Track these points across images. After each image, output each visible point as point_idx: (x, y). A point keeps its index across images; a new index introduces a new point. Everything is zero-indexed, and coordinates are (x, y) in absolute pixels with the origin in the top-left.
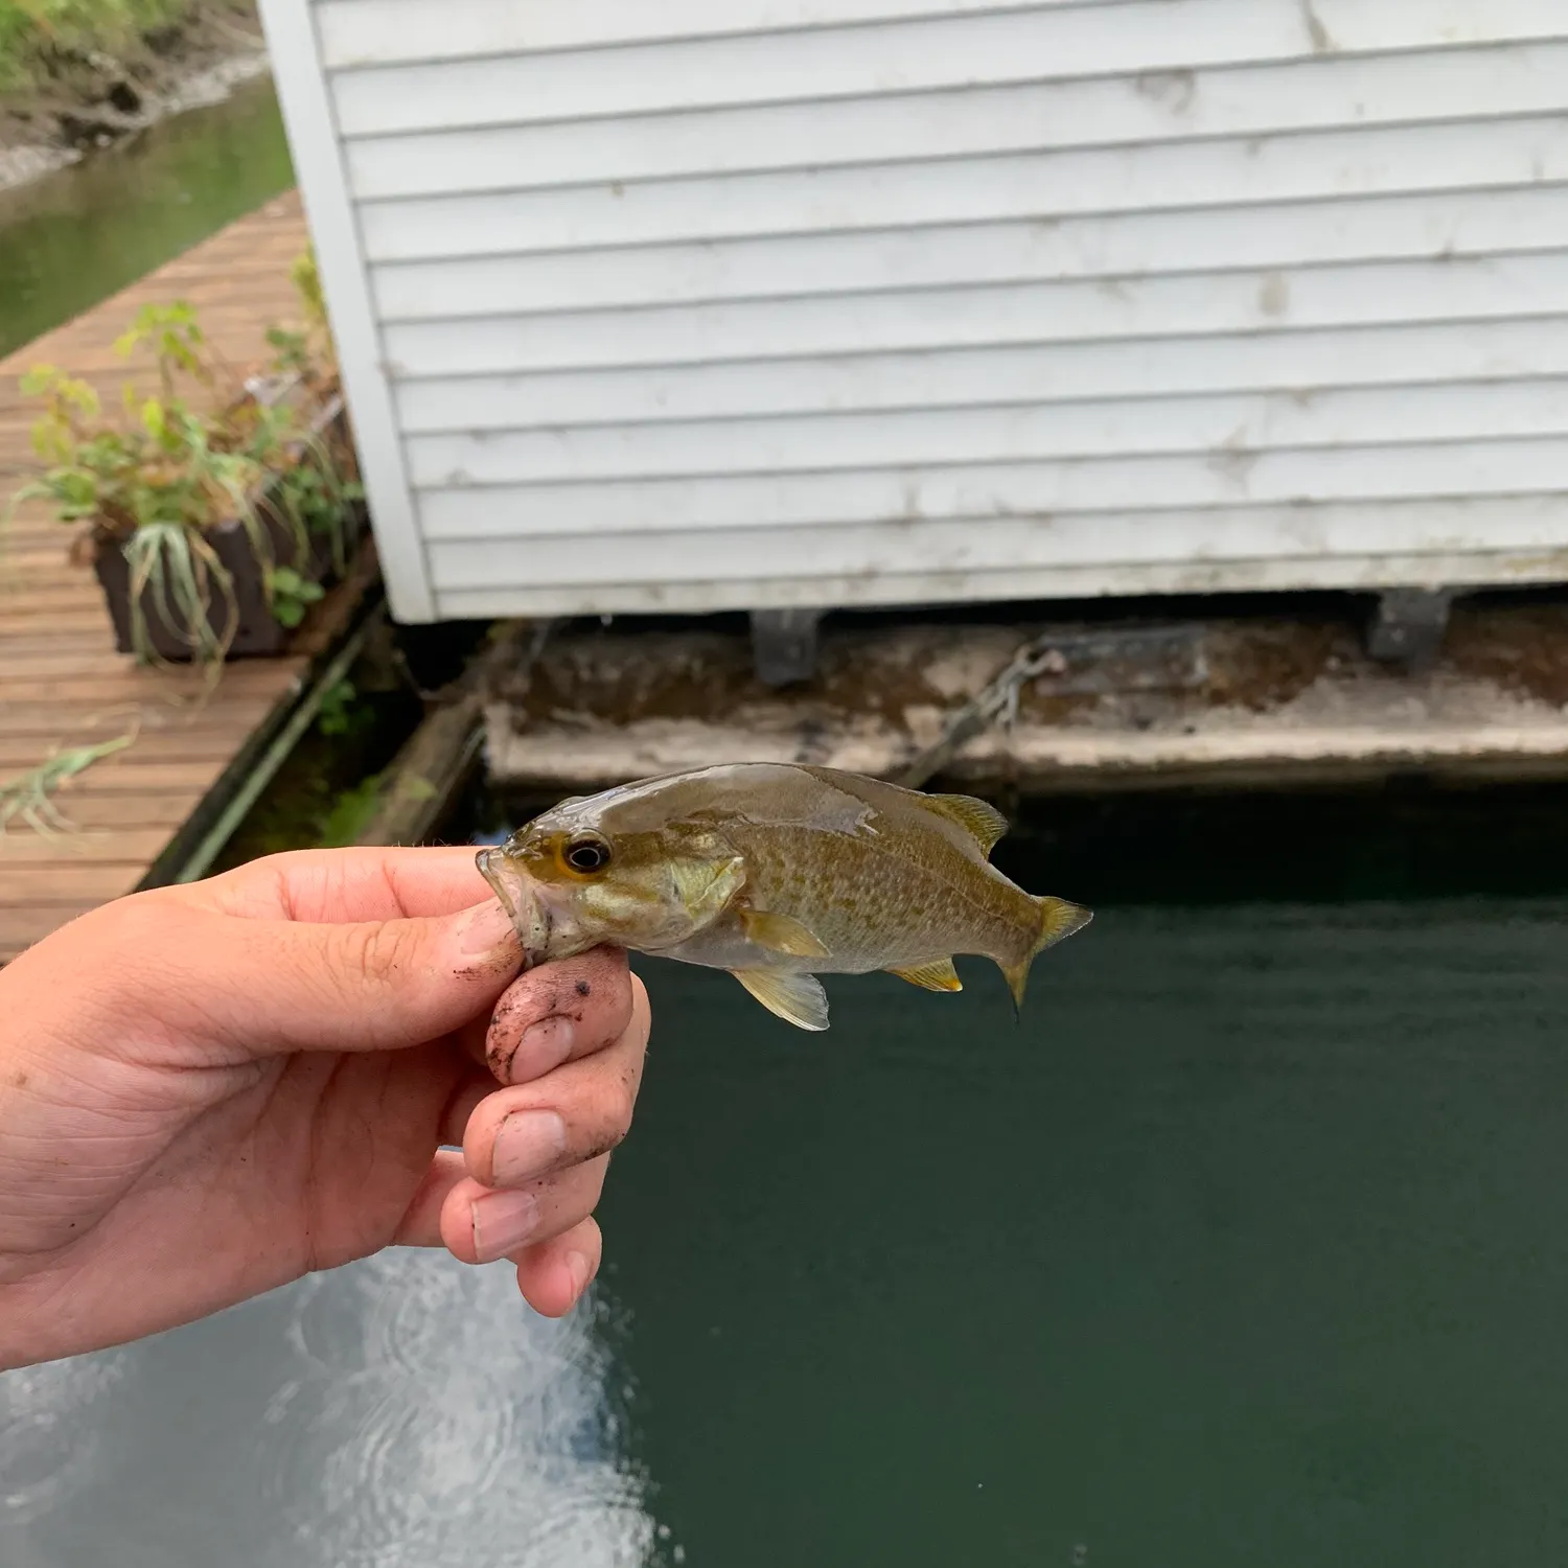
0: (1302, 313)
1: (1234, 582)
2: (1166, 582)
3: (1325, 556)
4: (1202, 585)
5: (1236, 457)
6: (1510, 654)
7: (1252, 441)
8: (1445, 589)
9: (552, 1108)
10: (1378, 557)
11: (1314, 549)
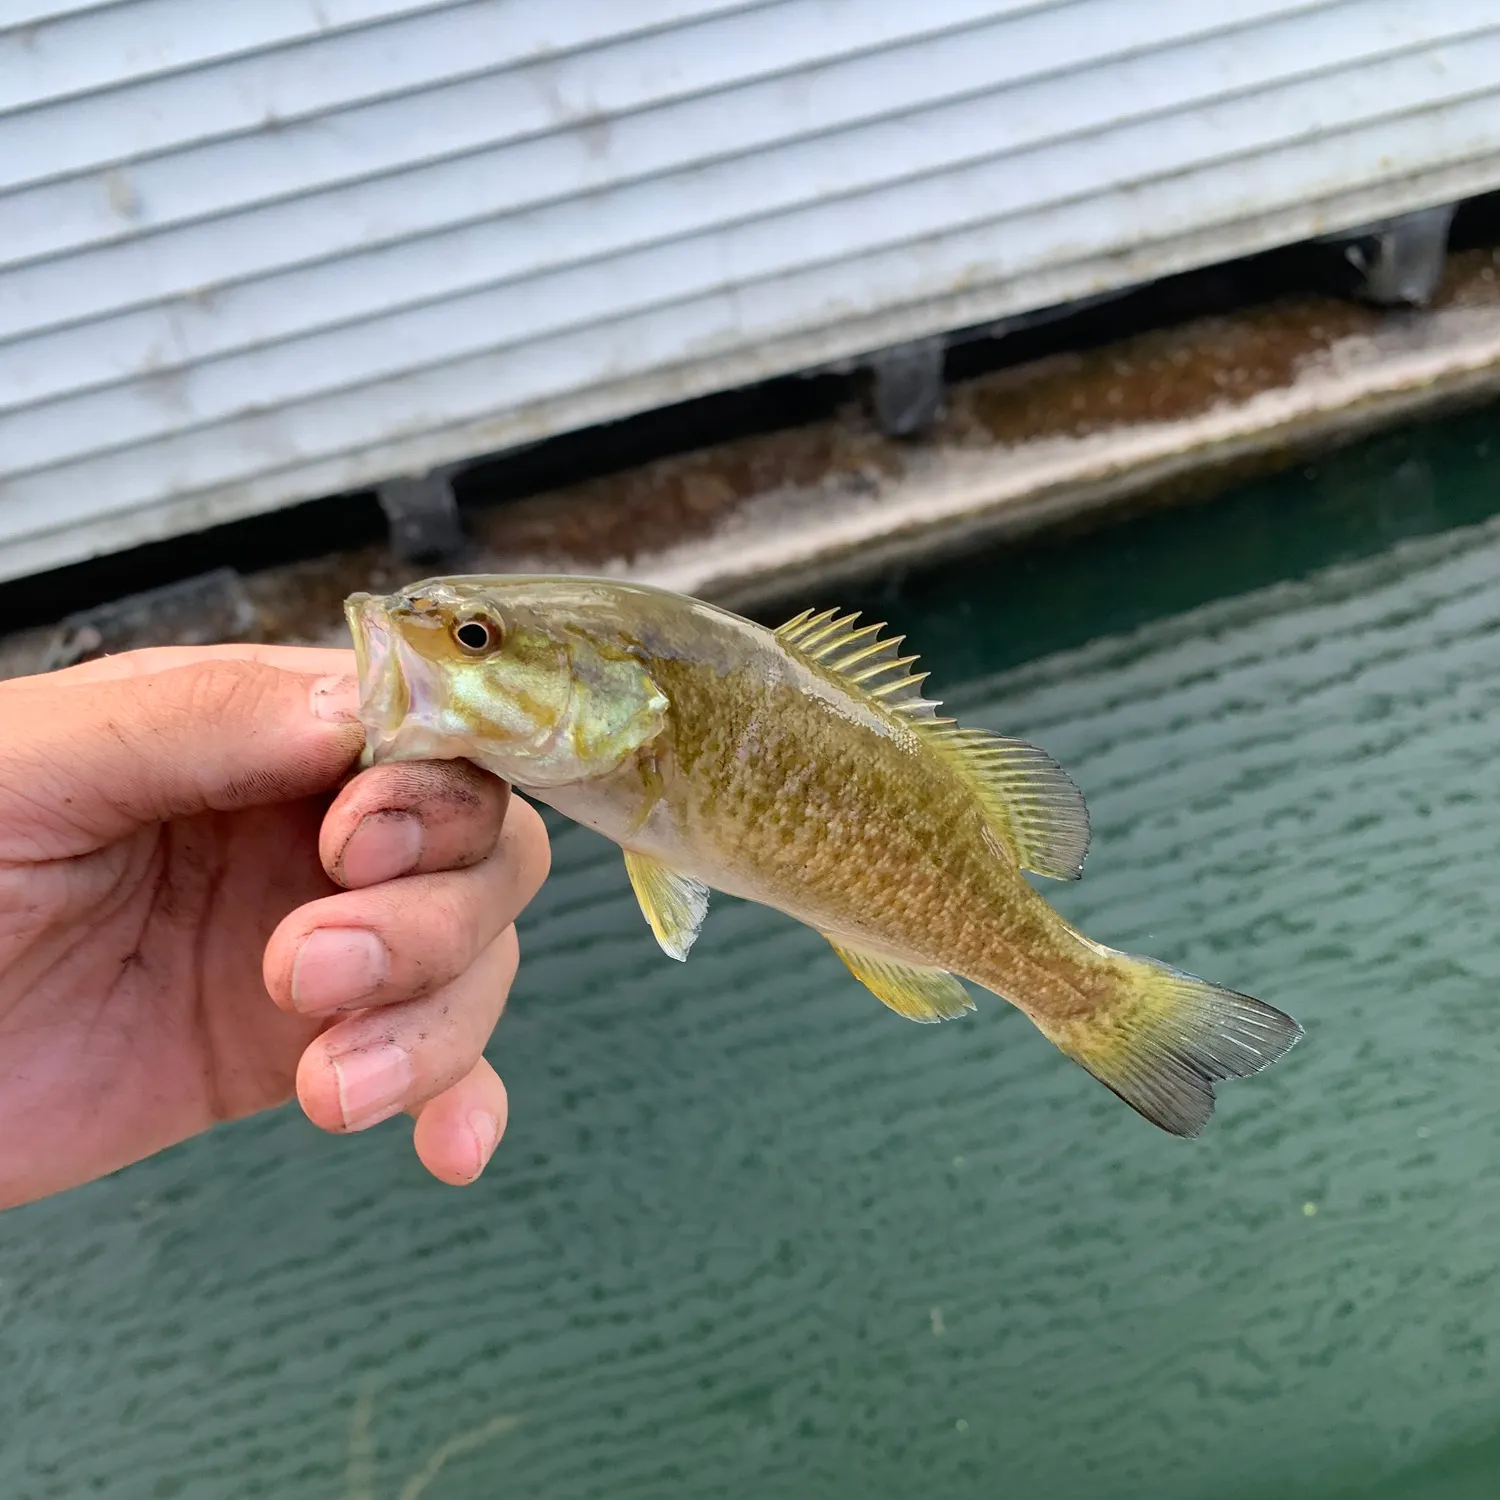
0: (167, 207)
1: (224, 511)
2: (155, 527)
3: (301, 464)
4: (191, 520)
5: (162, 379)
6: (544, 529)
7: (173, 357)
8: (434, 473)
9: (370, 928)
10: (355, 452)
11: (285, 458)
